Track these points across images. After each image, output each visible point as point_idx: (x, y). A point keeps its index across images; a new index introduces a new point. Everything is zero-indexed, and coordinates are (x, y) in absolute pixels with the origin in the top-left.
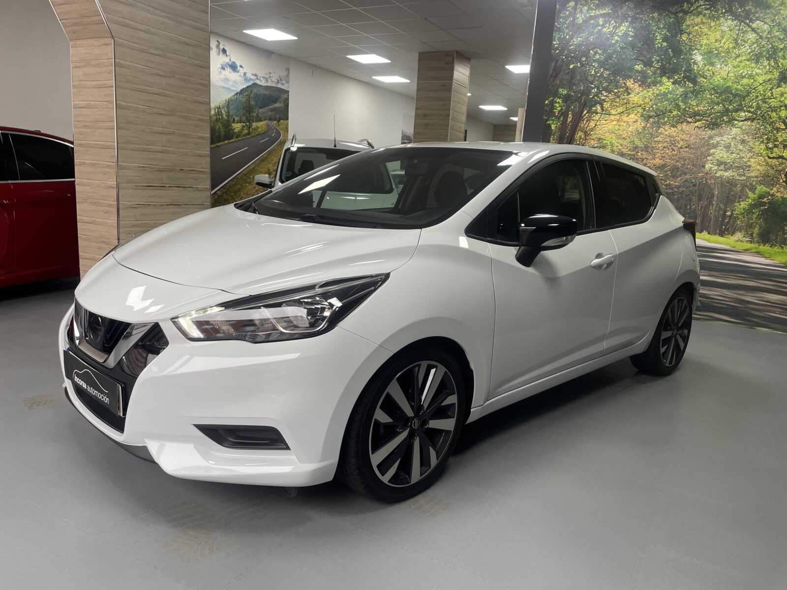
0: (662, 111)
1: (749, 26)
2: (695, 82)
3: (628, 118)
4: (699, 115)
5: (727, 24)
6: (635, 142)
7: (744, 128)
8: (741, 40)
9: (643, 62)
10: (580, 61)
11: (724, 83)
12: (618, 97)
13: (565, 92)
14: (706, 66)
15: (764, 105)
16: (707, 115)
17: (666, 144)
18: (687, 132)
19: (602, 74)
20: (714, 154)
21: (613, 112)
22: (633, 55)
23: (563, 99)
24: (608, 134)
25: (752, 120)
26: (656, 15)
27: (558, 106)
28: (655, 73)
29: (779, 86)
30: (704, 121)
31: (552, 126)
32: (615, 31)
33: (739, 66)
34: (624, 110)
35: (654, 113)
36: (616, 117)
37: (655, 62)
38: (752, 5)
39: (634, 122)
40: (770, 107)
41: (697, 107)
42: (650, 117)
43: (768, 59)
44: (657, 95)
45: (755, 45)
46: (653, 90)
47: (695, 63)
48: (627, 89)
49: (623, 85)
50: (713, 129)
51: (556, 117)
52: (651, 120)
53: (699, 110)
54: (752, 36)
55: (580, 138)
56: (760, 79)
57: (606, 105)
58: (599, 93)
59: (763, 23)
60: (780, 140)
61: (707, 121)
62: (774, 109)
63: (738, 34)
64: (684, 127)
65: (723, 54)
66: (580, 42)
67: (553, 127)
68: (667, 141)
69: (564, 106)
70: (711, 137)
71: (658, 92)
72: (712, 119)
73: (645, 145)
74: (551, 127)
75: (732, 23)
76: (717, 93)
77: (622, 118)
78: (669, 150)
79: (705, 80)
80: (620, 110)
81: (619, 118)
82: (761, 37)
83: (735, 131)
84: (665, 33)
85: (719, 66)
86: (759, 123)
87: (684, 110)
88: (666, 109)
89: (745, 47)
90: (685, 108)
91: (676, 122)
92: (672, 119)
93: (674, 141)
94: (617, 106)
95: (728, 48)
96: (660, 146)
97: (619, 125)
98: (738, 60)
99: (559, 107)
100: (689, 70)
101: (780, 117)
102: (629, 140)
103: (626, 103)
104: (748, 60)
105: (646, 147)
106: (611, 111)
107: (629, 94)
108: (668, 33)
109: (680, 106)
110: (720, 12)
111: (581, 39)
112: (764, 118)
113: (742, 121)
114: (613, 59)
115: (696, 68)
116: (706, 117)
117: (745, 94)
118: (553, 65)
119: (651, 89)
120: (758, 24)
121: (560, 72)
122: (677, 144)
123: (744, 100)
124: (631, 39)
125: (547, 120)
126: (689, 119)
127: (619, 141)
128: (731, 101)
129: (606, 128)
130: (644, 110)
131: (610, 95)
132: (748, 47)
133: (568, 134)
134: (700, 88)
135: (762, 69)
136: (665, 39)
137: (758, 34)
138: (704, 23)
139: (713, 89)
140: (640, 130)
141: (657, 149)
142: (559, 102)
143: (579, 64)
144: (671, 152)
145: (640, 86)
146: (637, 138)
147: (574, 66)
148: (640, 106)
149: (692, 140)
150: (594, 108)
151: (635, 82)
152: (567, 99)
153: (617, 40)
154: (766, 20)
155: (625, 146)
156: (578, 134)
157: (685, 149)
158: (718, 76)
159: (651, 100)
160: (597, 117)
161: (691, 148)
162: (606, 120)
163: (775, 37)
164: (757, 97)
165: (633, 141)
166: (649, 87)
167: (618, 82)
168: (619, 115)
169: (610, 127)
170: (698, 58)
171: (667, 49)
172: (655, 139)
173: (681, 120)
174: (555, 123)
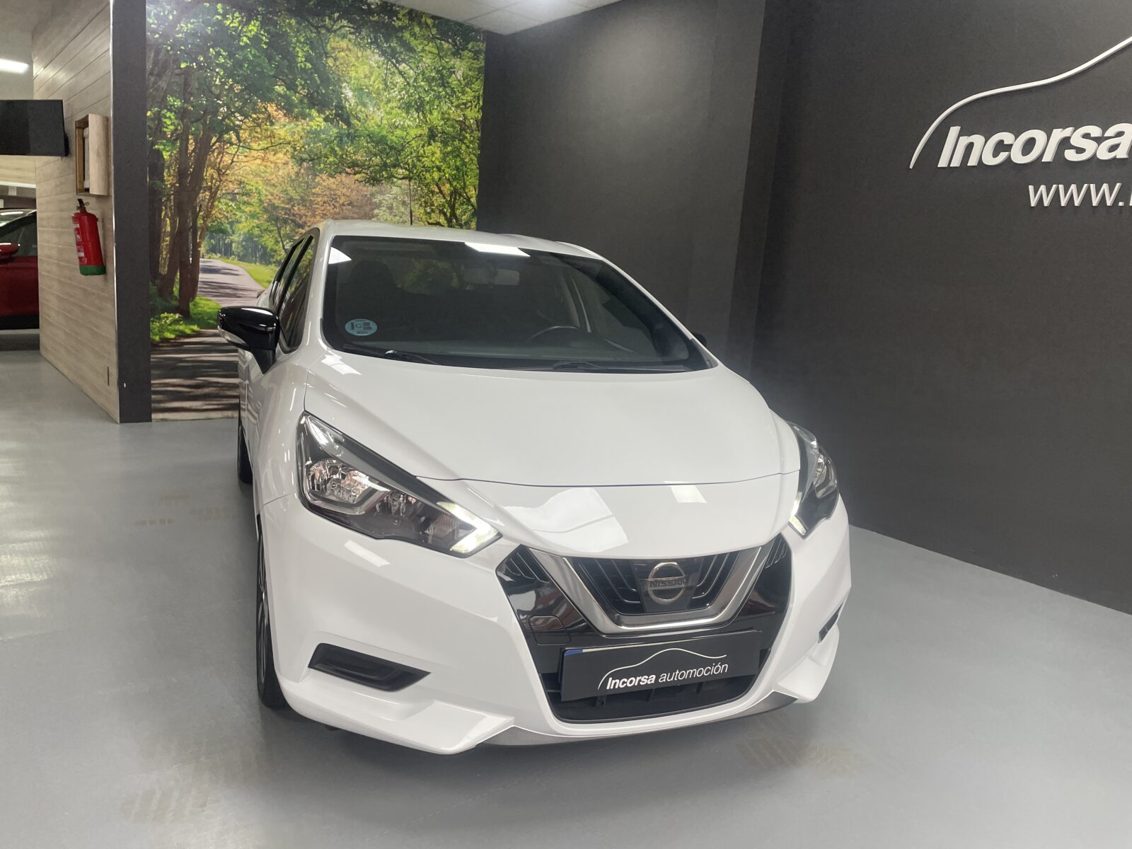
0: (316, 154)
1: (397, 68)
2: (348, 124)
3: (275, 158)
4: (358, 166)
5: (375, 58)
6: (289, 193)
7: (403, 187)
8: (390, 82)
9: (285, 83)
10: (196, 60)
11: (378, 131)
12: (259, 125)
13: (178, 103)
14: (358, 105)
15: (418, 163)
16: (366, 167)
17: (326, 199)
18: (348, 186)
19: (231, 87)
20: (378, 216)
21: (254, 145)
22: (271, 70)
23: (175, 112)
24: (252, 176)
25: (410, 179)
26: (293, 21)
27: (169, 122)
28: (301, 101)
29: (430, 144)
30: (364, 175)
31: (164, 153)
32: (242, 28)
33: (391, 113)
34: (268, 145)
35: (307, 156)
36: (259, 154)
37: (300, 88)
38: (396, 43)
39: (284, 164)
40: (424, 167)
41: (355, 155)
42: (303, 160)
43: (417, 110)
44: (308, 132)
45: (404, 92)
46: (302, 125)
47: (346, 100)
48: (269, 115)
49: (264, 110)
50: (373, 185)
51: (168, 140)
52: (305, 164)
53: (356, 159)
54: (399, 79)
55: (212, 178)
56: (413, 133)
57: (244, 135)
58: (231, 115)
59: (409, 67)
60: (436, 205)
61: (367, 174)
62: (428, 170)
63: (386, 74)
64: (344, 179)
65: (374, 95)
66: (193, 32)
67: (166, 155)
68: (326, 195)
69: (179, 124)
70: (372, 195)
71: (308, 128)
72: (371, 172)
73: (301, 197)
74: (163, 156)
75: (379, 59)
76: (373, 141)
77: (268, 155)
78: (330, 206)
79: (360, 124)
80: (264, 144)
81: (263, 155)
82: (408, 84)
83: (395, 190)
84: (308, 51)
85: (371, 109)
86: (416, 183)
87: (341, 157)
88: (320, 153)
89: (395, 91)
90: (342, 155)
91: (334, 171)
92: (329, 166)
93: (335, 195)
94: (258, 138)
95: (378, 89)
96: (319, 199)
97: (266, 166)
98: (390, 105)
99: (172, 124)
100: (340, 107)
101: (433, 179)
102: (279, 188)
103: (270, 136)
104: (399, 108)
105: (303, 199)
106: (251, 144)
107: (272, 124)
108: (310, 52)
109: (336, 151)
110: (366, 41)
111: (192, 26)
112: (421, 179)
113: (401, 179)
114: (245, 69)
115: (348, 106)
116: (365, 169)
117: (400, 148)
118: (152, 55)
119: (300, 123)
120: (404, 68)
121: (165, 72)
122: (338, 200)
123: (400, 155)
124: (265, 47)
125: (153, 144)
126: (347, 169)
127: (268, 188)
128: (387, 154)
129: (247, 168)
130: (295, 149)
131: (247, 121)
132: (397, 92)
133: (191, 170)
134: (355, 132)
135: (412, 121)
136: (308, 59)
137: (406, 80)
138: (350, 50)
139: (369, 135)
140: (293, 177)
141: (317, 204)
142: (170, 117)
143: (194, 64)
144: (333, 209)
145: (285, 115)
146: (290, 186)
147: (187, 66)
148: (289, 143)
149: (354, 196)
150: (226, 136)
151: (278, 109)
152: (182, 114)
153: (246, 44)
154: (410, 64)
155: (277, 195)
156: (207, 171)
157: (348, 207)
158: (372, 121)
159: (301, 137)
160: (233, 150)
161: (353, 206)
162: (246, 156)
163: (421, 86)
164: (411, 153)
165: (286, 190)
166: (297, 118)
167: (255, 104)
168: (262, 151)
169: (254, 167)
170: (348, 93)
171: (312, 73)
172: (313, 191)
173: (340, 170)
174: (168, 149)
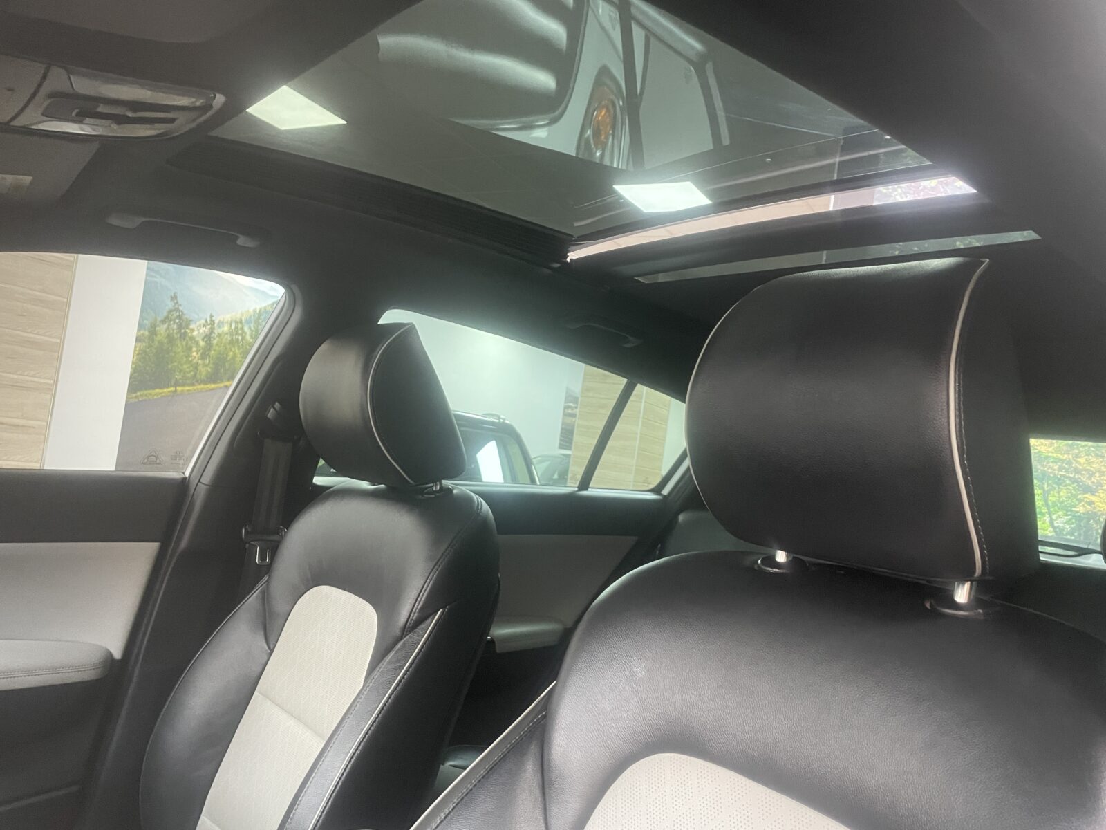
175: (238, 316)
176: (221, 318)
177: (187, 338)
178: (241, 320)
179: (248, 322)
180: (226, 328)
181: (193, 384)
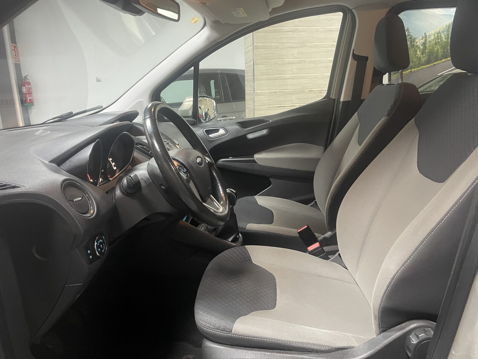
175: (438, 30)
176: (430, 33)
177: (415, 47)
178: (440, 31)
179: (443, 32)
180: (432, 38)
181: (419, 67)
